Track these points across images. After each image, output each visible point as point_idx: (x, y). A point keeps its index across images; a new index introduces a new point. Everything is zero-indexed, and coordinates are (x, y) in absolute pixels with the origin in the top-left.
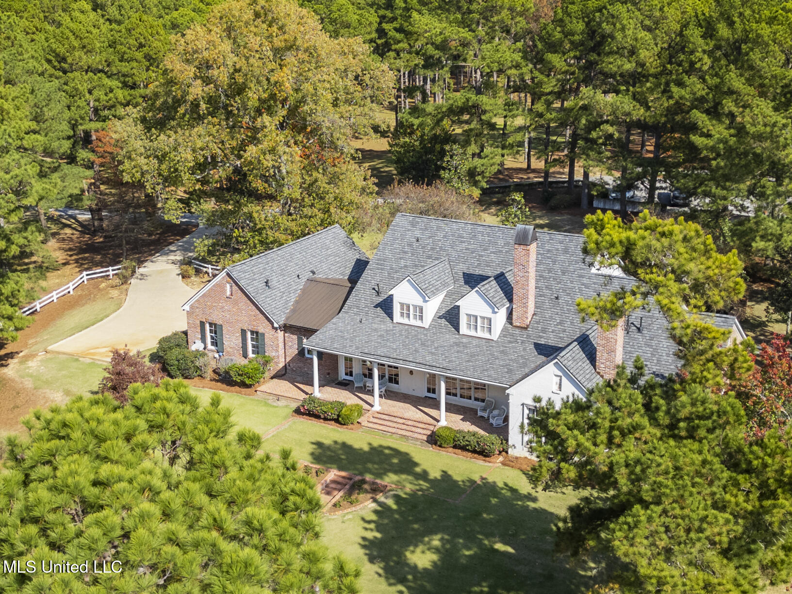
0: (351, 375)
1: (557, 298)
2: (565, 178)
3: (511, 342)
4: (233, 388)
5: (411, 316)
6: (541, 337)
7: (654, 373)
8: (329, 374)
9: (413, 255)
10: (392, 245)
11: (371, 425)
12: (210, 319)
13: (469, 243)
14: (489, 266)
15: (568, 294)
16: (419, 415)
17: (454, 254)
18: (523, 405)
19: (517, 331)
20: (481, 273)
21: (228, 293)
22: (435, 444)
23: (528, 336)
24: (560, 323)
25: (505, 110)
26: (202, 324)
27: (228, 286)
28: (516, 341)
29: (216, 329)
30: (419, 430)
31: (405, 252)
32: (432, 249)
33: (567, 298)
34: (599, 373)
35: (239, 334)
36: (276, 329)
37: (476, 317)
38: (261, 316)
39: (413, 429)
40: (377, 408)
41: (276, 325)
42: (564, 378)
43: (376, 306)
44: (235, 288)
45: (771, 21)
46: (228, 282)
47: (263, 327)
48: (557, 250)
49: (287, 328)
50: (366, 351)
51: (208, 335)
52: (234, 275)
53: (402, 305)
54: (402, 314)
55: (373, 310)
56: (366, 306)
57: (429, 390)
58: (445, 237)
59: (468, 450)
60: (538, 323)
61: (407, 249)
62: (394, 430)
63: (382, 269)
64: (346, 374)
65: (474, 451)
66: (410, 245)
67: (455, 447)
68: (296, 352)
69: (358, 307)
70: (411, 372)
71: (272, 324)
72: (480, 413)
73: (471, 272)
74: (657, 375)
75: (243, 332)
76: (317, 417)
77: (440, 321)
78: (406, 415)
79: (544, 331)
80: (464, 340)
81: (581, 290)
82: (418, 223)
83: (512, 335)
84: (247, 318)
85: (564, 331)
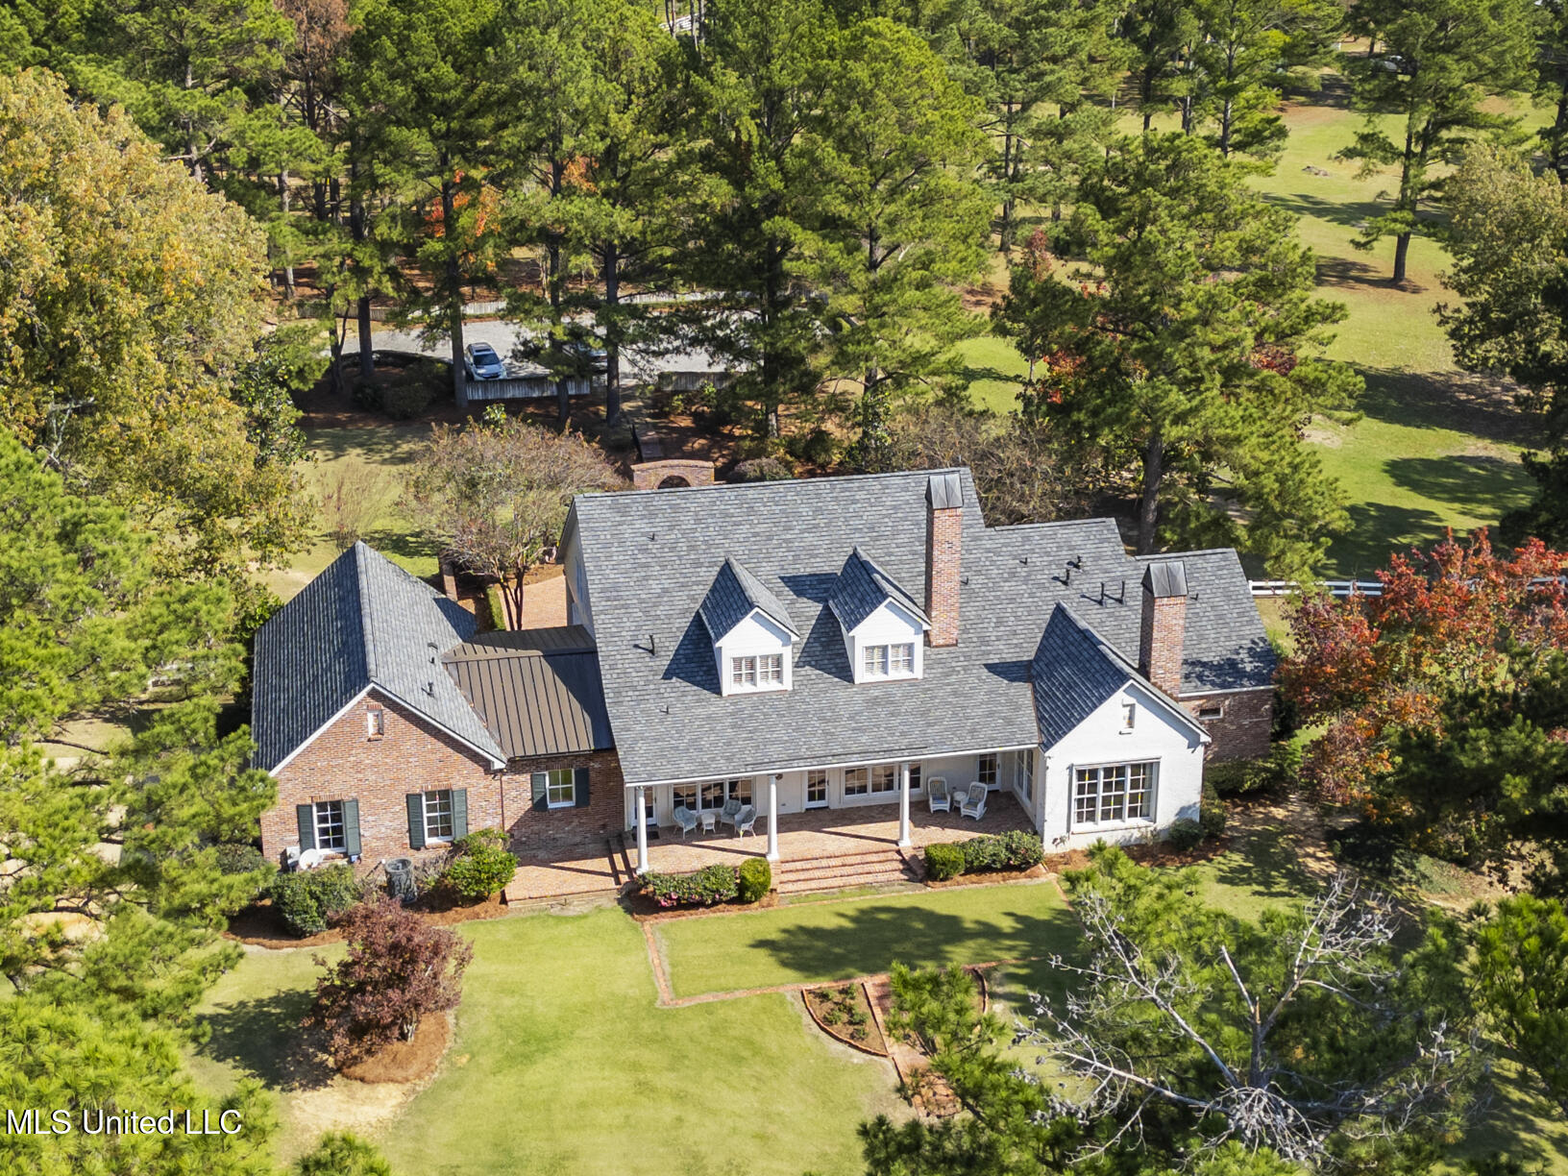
3: (947, 675)
5: (758, 676)
6: (989, 653)
9: (663, 567)
10: (609, 558)
11: (790, 887)
12: (325, 796)
13: (752, 524)
14: (816, 556)
15: (979, 573)
18: (1070, 768)
19: (944, 653)
20: (809, 571)
21: (371, 730)
23: (968, 658)
24: (1000, 623)
26: (303, 812)
27: (370, 717)
28: (953, 670)
29: (337, 811)
30: (877, 867)
31: (647, 566)
32: (692, 548)
33: (981, 579)
34: (1155, 684)
35: (400, 809)
36: (495, 773)
38: (457, 756)
39: (867, 868)
40: (773, 855)
41: (498, 765)
42: (1140, 710)
43: (668, 675)
44: (389, 716)
46: (369, 709)
47: (463, 776)
48: (907, 503)
49: (516, 765)
51: (316, 828)
52: (396, 689)
53: (737, 661)
54: (738, 678)
55: (665, 685)
56: (647, 683)
57: (812, 798)
58: (698, 521)
61: (642, 559)
62: (838, 882)
63: (623, 607)
66: (645, 550)
67: (967, 872)
68: (529, 805)
69: (634, 688)
71: (486, 765)
73: (791, 572)
75: (413, 801)
77: (805, 671)
78: (843, 851)
79: (984, 641)
82: (627, 506)
83: (940, 662)
84: (422, 768)
85: (1015, 633)
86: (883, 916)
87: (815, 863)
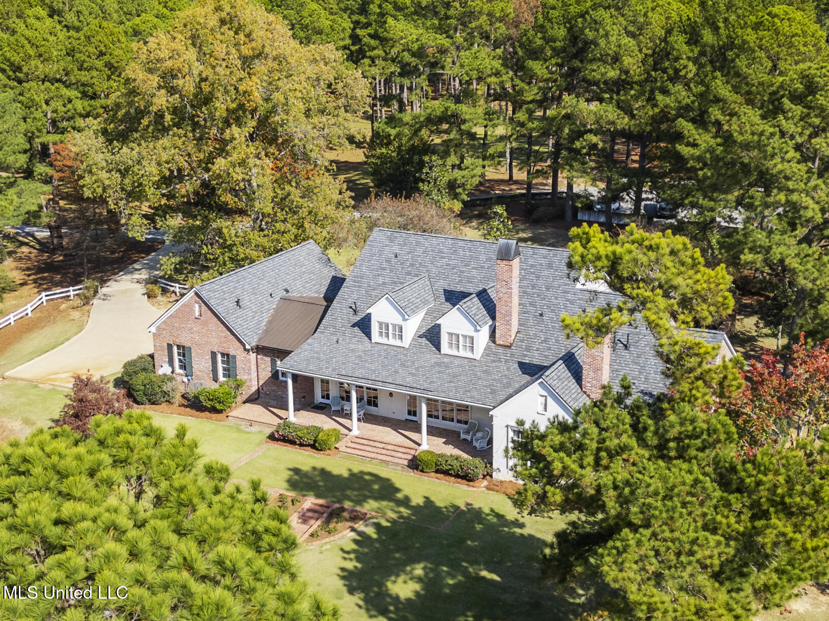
0: (328, 398)
1: (541, 315)
2: (549, 189)
3: (494, 361)
4: (203, 414)
5: (390, 335)
6: (525, 356)
7: (642, 392)
8: (304, 397)
9: (391, 271)
10: (369, 261)
11: (349, 450)
12: (178, 342)
13: (450, 259)
14: (471, 282)
15: (553, 311)
16: (400, 439)
17: (434, 270)
18: (507, 426)
19: (501, 350)
20: (462, 289)
21: (197, 314)
22: (417, 468)
23: (512, 355)
24: (545, 341)
25: (485, 119)
26: (170, 347)
27: (197, 306)
28: (499, 360)
29: (184, 351)
30: (400, 455)
31: (384, 269)
32: (412, 265)
33: (552, 315)
34: (585, 392)
35: (209, 357)
36: (248, 351)
37: (458, 336)
38: (232, 337)
39: (394, 454)
40: (355, 432)
41: (248, 347)
42: (549, 400)
43: (353, 326)
44: (204, 307)
45: (757, 26)
46: (196, 302)
47: (234, 349)
48: (541, 265)
49: (260, 350)
50: (344, 373)
51: (176, 358)
52: (204, 294)
53: (381, 324)
54: (381, 333)
55: (350, 330)
56: (343, 326)
57: (409, 413)
58: (424, 252)
59: (451, 475)
60: (522, 341)
61: (385, 265)
62: (372, 455)
63: (359, 287)
64: (323, 397)
65: (457, 476)
66: (388, 261)
67: (437, 471)
68: (270, 375)
69: (334, 327)
70: (391, 394)
71: (244, 345)
72: (463, 436)
73: (452, 288)
74: (646, 394)
75: (214, 355)
76: (292, 442)
77: (420, 340)
78: (386, 440)
79: (528, 349)
80: (446, 360)
81: (565, 307)
82: (396, 238)
83: (496, 354)
84: (218, 339)
85: (549, 349)
86: (367, 477)
87: (371, 443)
